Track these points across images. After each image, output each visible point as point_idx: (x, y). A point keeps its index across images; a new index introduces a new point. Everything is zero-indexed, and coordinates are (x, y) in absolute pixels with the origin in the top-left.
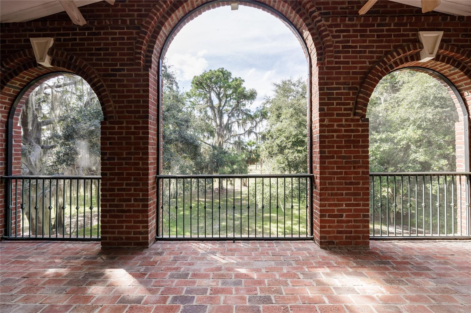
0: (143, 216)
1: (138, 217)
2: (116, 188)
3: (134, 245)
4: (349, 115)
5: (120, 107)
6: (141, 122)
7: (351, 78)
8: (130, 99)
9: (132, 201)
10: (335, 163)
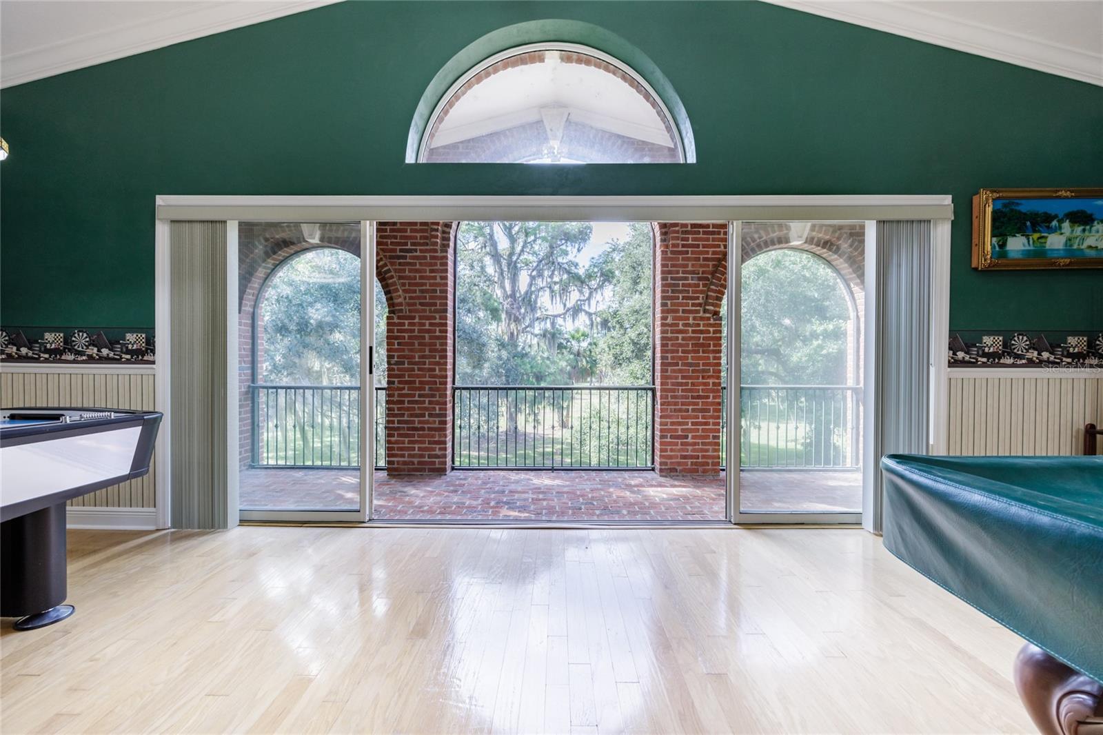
0: (440, 436)
1: (433, 436)
2: (406, 399)
3: (429, 472)
4: (698, 312)
5: (411, 298)
6: (438, 317)
7: (701, 266)
8: (424, 288)
9: (427, 416)
10: (680, 371)
